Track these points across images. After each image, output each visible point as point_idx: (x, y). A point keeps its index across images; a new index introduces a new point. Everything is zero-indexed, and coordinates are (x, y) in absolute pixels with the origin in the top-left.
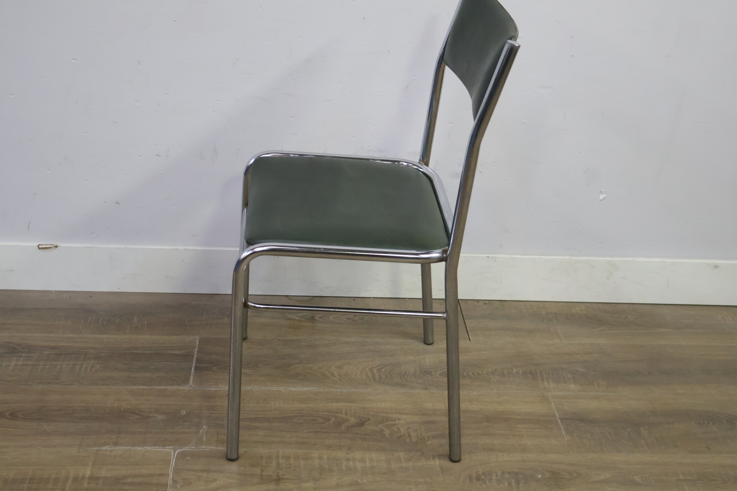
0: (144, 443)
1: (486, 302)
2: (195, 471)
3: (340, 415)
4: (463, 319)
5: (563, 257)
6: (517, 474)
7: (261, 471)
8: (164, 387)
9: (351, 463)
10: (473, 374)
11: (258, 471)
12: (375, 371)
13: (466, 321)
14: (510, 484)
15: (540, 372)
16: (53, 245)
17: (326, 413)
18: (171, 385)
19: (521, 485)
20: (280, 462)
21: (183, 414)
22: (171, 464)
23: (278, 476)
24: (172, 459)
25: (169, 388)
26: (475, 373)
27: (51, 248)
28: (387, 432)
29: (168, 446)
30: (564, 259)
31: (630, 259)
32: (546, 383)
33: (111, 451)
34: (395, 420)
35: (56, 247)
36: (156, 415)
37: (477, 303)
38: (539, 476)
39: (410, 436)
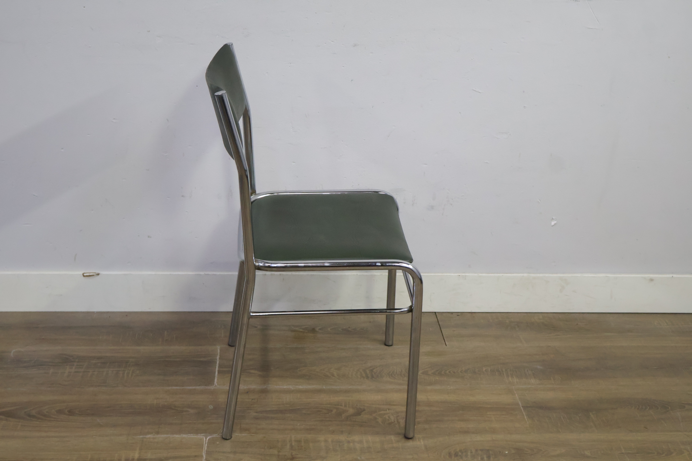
0: (180, 432)
1: (459, 314)
2: (224, 452)
3: (340, 407)
4: (439, 327)
5: (522, 275)
6: (488, 450)
7: (278, 452)
8: (194, 388)
9: (352, 444)
10: (449, 372)
11: (275, 452)
12: (368, 372)
13: (442, 330)
14: (482, 459)
15: (505, 370)
16: (95, 273)
17: (329, 406)
18: (199, 386)
19: (492, 459)
20: (293, 444)
21: (211, 408)
22: (204, 448)
23: (292, 455)
24: (204, 443)
25: (198, 388)
26: (451, 372)
27: (93, 275)
28: (380, 420)
29: (201, 434)
30: (523, 276)
31: (579, 275)
32: (510, 378)
33: (154, 438)
34: (386, 410)
35: (98, 274)
36: (189, 410)
37: (451, 315)
38: (507, 452)
39: (398, 422)
